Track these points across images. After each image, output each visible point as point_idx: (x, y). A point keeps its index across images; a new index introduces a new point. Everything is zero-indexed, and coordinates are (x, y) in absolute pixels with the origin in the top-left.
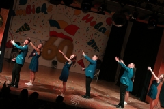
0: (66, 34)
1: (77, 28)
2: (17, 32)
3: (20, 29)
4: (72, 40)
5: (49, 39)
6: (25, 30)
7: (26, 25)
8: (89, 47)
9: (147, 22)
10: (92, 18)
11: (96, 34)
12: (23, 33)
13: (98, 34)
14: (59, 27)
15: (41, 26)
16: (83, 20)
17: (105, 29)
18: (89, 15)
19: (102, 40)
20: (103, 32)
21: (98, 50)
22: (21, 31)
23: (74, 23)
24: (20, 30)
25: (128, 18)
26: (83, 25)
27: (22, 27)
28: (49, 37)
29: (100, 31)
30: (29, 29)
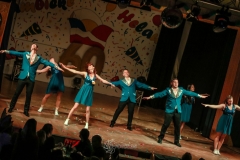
0: (94, 39)
1: (111, 30)
2: (23, 35)
3: (27, 32)
4: (102, 48)
5: (70, 47)
6: (33, 33)
7: (35, 25)
8: (128, 58)
9: (213, 22)
10: (132, 16)
11: (137, 40)
12: (30, 38)
13: (141, 39)
14: (84, 29)
15: (57, 28)
16: (119, 18)
17: (151, 32)
18: (127, 12)
19: (146, 47)
20: (149, 37)
21: (141, 63)
22: (28, 34)
23: (105, 24)
24: (26, 34)
25: (185, 16)
26: (119, 26)
27: (30, 28)
28: (69, 43)
29: (144, 34)
30: (39, 32)
